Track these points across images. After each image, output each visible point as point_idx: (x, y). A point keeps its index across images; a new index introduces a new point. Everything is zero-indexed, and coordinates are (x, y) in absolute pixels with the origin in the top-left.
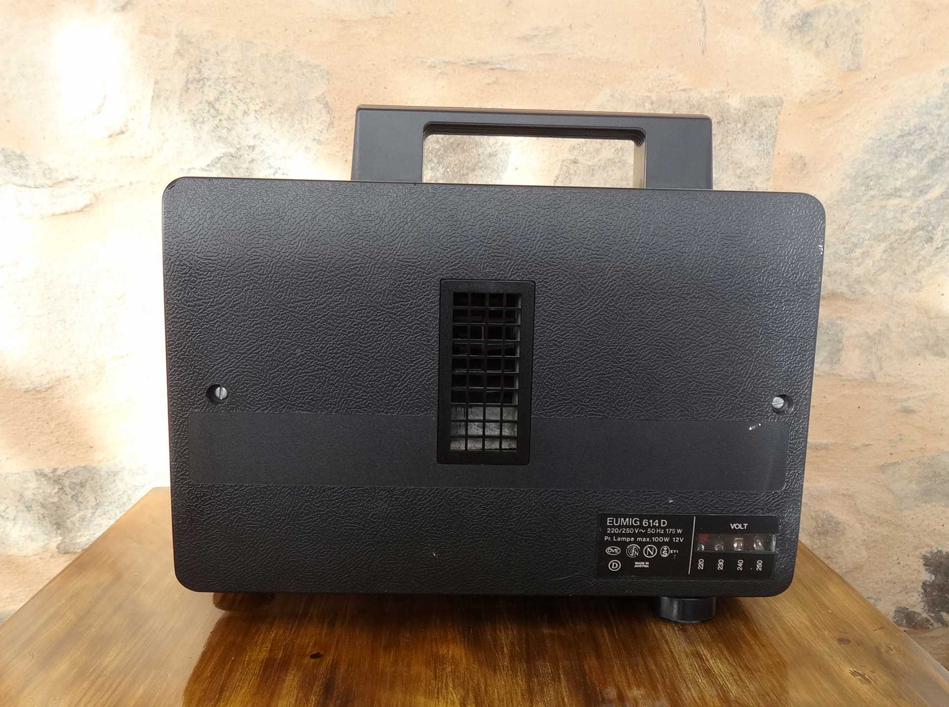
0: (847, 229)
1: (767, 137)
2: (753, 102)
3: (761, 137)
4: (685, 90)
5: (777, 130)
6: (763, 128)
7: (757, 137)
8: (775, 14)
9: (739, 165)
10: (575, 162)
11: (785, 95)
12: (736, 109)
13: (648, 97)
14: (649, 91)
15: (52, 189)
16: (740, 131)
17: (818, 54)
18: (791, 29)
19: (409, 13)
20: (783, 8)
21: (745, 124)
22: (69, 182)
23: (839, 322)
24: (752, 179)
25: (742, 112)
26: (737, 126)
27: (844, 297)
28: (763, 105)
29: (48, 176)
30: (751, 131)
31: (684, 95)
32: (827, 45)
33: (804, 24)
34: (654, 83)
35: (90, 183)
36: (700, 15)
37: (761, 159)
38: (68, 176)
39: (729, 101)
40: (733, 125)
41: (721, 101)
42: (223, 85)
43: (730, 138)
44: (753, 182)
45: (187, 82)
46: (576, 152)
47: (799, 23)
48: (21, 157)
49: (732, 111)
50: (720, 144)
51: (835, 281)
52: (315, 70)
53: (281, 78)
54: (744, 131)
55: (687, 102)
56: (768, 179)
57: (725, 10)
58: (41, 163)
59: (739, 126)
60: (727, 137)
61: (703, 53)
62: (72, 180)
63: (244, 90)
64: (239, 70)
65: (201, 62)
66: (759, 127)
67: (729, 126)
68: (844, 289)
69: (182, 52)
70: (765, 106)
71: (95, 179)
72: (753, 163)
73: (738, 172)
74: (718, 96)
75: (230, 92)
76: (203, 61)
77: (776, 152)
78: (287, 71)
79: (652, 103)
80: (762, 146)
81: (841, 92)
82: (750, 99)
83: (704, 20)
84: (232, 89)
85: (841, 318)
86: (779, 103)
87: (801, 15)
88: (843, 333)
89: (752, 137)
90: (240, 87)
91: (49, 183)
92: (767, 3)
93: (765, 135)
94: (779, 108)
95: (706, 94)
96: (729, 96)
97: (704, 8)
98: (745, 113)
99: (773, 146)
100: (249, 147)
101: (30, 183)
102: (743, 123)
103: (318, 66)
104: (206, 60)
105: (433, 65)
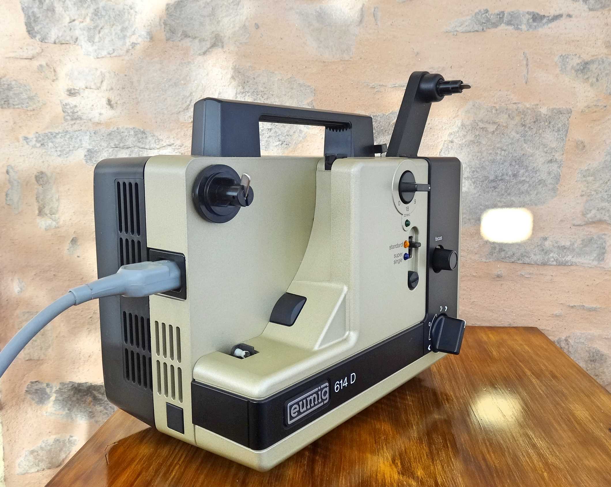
0: (608, 183)
1: (562, 130)
2: (555, 111)
3: (559, 130)
4: (515, 103)
5: (568, 127)
6: (560, 125)
7: (556, 130)
8: (568, 62)
9: (546, 146)
10: (452, 142)
11: (573, 107)
12: (545, 115)
13: (494, 106)
14: (495, 103)
15: (159, 150)
16: (547, 127)
17: (592, 85)
18: (577, 71)
19: (361, 58)
20: (572, 59)
21: (550, 123)
22: (168, 147)
23: (603, 237)
24: (554, 154)
25: (548, 116)
26: (545, 124)
27: (606, 222)
28: (560, 112)
29: (157, 143)
30: (553, 127)
31: (515, 106)
32: (597, 80)
33: (584, 68)
34: (498, 99)
35: (179, 147)
36: (525, 63)
37: (558, 143)
38: (168, 143)
39: (541, 110)
40: (543, 123)
41: (536, 110)
42: (256, 95)
43: (541, 131)
44: (554, 156)
45: (236, 94)
46: (452, 136)
47: (582, 68)
48: (143, 132)
49: (542, 115)
50: (535, 134)
51: (602, 213)
52: (308, 88)
53: (288, 92)
54: (549, 127)
55: (517, 110)
56: (563, 154)
57: (539, 60)
58: (154, 136)
59: (546, 124)
60: (539, 130)
61: (526, 83)
62: (170, 145)
63: (267, 98)
64: (265, 88)
65: (244, 83)
66: (558, 125)
67: (541, 124)
68: (606, 218)
69: (235, 77)
70: (562, 114)
71: (183, 145)
72: (554, 145)
73: (545, 150)
74: (534, 107)
75: (260, 99)
76: (246, 82)
77: (567, 139)
78: (292, 89)
79: (496, 110)
80: (559, 136)
81: (606, 107)
82: (553, 109)
83: (527, 65)
84: (261, 98)
85: (605, 234)
86: (570, 112)
87: (583, 63)
88: (606, 243)
89: (554, 130)
90: (265, 97)
91: (158, 147)
92: (563, 57)
93: (561, 129)
94: (570, 115)
95: (528, 106)
96: (540, 107)
97: (527, 59)
98: (550, 117)
99: (566, 136)
100: (269, 129)
101: (147, 147)
102: (548, 123)
103: (309, 86)
104: (248, 82)
105: (373, 87)
